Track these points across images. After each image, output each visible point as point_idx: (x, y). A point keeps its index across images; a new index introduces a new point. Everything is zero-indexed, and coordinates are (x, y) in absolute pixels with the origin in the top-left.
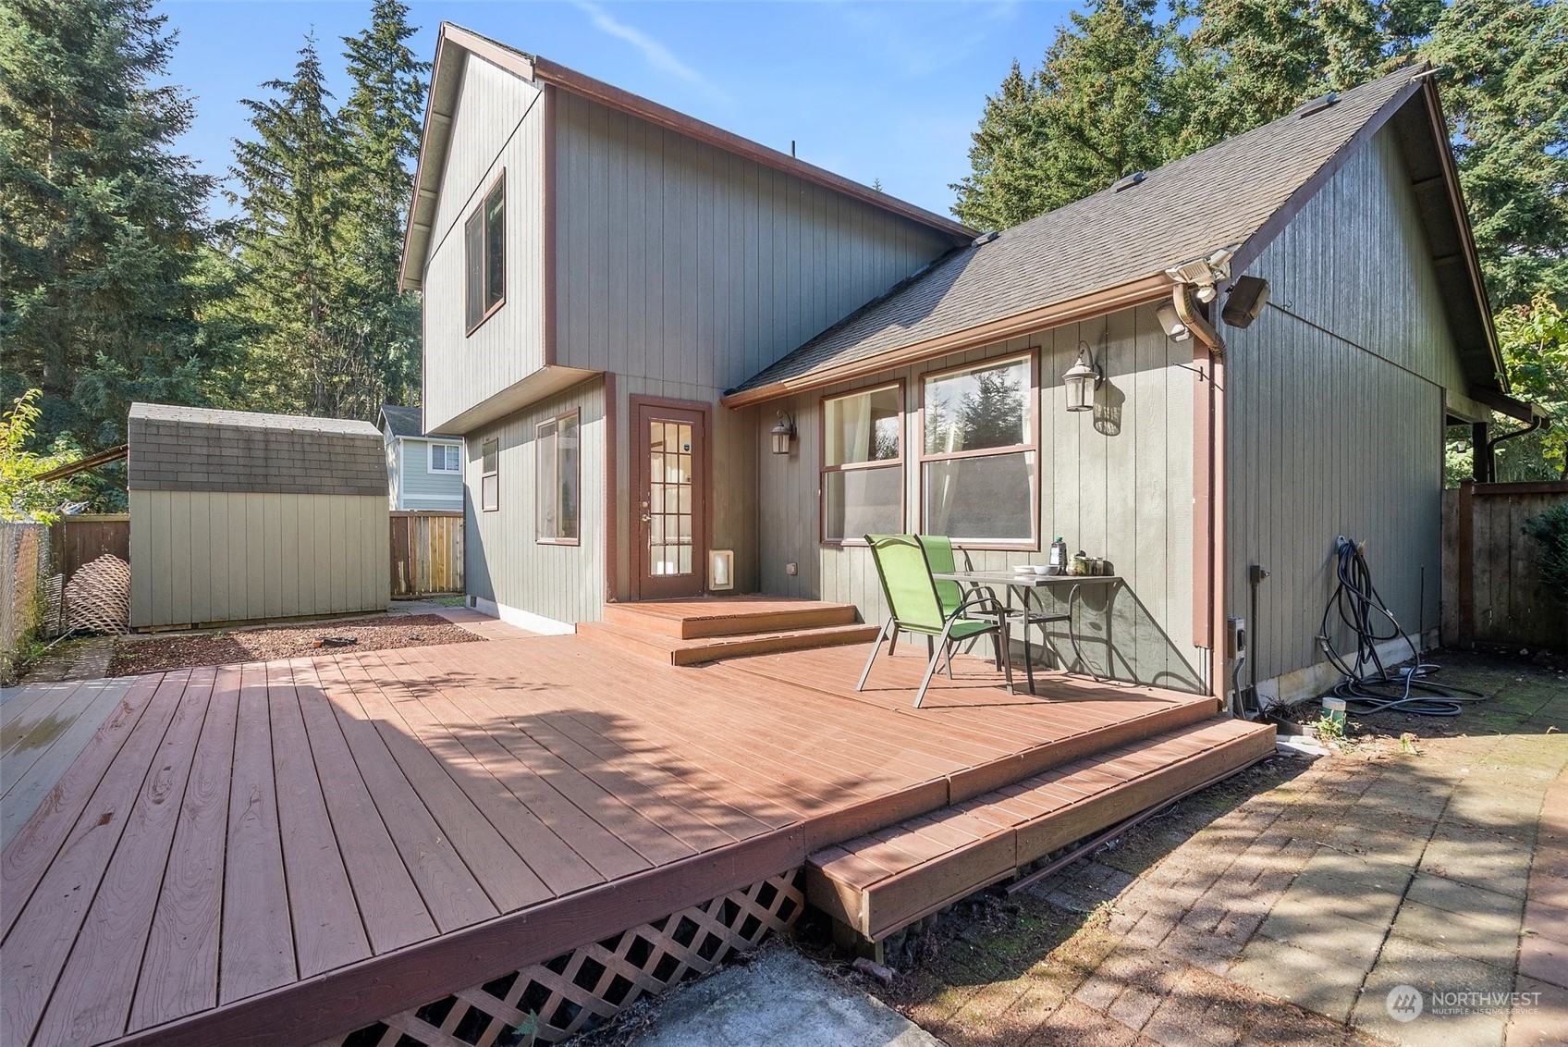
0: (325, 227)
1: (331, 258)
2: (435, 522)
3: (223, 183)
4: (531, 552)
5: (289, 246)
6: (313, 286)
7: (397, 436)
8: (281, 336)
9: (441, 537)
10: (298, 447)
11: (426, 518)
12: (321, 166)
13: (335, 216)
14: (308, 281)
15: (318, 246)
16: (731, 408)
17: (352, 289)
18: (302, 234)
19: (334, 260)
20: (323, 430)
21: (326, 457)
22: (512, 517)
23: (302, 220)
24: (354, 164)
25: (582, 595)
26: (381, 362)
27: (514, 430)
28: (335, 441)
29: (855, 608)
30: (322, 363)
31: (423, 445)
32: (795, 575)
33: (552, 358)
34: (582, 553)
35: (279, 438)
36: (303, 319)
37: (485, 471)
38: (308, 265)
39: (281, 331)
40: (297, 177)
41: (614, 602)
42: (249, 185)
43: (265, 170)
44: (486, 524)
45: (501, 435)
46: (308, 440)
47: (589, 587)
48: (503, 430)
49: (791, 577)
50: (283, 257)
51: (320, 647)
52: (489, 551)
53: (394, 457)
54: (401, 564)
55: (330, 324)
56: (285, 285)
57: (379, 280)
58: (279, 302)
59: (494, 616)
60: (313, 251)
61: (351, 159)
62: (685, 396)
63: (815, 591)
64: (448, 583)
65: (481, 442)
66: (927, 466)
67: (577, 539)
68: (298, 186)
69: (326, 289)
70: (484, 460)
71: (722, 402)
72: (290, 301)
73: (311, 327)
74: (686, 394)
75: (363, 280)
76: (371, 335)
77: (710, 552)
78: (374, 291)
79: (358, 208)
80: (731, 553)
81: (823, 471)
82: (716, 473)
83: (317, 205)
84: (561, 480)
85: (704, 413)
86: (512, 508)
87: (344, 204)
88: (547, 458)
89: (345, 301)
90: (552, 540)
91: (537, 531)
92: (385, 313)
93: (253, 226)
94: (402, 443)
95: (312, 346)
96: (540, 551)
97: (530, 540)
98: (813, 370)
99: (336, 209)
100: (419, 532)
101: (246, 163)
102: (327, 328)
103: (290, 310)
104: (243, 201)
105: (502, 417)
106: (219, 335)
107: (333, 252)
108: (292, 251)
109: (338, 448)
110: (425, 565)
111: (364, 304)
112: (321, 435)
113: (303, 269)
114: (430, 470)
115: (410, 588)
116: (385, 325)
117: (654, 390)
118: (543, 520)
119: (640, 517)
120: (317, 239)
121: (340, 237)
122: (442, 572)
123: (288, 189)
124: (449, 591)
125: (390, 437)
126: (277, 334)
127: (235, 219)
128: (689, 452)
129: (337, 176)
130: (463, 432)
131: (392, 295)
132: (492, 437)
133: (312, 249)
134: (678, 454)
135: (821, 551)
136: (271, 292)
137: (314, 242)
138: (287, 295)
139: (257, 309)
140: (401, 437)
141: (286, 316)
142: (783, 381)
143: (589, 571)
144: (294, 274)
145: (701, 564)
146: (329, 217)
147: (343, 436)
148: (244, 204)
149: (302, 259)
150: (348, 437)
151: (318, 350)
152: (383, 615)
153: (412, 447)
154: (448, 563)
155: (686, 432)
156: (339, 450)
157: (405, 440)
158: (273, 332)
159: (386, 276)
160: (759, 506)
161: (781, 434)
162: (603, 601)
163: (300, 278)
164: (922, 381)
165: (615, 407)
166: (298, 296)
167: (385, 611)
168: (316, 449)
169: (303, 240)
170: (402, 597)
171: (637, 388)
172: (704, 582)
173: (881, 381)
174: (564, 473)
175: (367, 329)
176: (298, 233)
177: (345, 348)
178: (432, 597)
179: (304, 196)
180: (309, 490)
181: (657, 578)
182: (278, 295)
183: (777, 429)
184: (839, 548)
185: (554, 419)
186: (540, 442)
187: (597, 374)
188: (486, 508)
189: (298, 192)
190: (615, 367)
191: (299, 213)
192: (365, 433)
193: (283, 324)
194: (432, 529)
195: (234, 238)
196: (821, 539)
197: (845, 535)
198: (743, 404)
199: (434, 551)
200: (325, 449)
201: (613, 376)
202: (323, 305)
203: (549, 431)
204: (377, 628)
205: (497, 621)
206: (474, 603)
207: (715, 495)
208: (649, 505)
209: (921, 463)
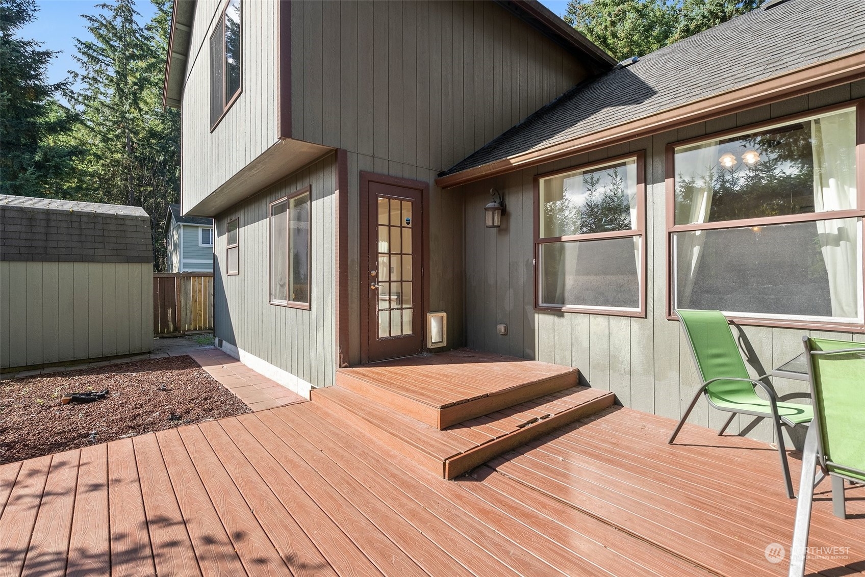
0: (134, 94)
1: (139, 115)
2: (196, 281)
3: (57, 55)
4: (265, 311)
5: (111, 106)
6: (127, 131)
7: (179, 223)
8: (106, 161)
9: (200, 291)
10: (76, 225)
11: (189, 278)
12: (133, 57)
13: (141, 88)
14: (124, 128)
15: (130, 106)
16: (443, 188)
17: (152, 134)
18: (120, 98)
19: (141, 115)
20: (98, 211)
21: (100, 233)
22: (249, 281)
23: (120, 90)
24: (155, 57)
25: (313, 355)
26: (171, 179)
27: (251, 211)
28: (108, 221)
29: (578, 373)
30: (132, 178)
31: (195, 229)
32: (506, 334)
33: (287, 130)
34: (313, 317)
35: (60, 218)
36: (121, 151)
37: (229, 243)
38: (123, 117)
39: (106, 158)
40: (117, 63)
41: (346, 367)
42: (86, 67)
43: (97, 58)
44: (229, 285)
45: (242, 215)
46: (84, 219)
47: (320, 349)
48: (242, 212)
49: (500, 337)
50: (107, 112)
51: (68, 404)
52: (232, 306)
53: (177, 236)
54: (170, 311)
55: (138, 155)
56: (109, 130)
57: (170, 128)
58: (105, 140)
59: (236, 359)
60: (127, 109)
61: (153, 54)
62: (406, 175)
63: (528, 351)
64: (205, 323)
65: (226, 222)
66: (675, 237)
67: (308, 304)
68: (117, 68)
69: (136, 133)
70: (228, 235)
71: (436, 182)
72: (112, 140)
73: (125, 156)
74: (407, 173)
75: (159, 129)
76: (165, 162)
77: (428, 314)
78: (167, 135)
79: (157, 84)
80: (444, 315)
81: (537, 242)
82: (433, 245)
83: (130, 82)
84: (292, 251)
85: (422, 191)
86: (249, 273)
87: (147, 80)
88: (280, 232)
89: (148, 141)
90: (284, 303)
91: (270, 294)
92: (173, 148)
93: (89, 93)
94: (182, 228)
95: (126, 168)
96: (273, 311)
97: (265, 300)
98: (538, 147)
99: (142, 83)
100: (183, 288)
101: (83, 53)
102: (136, 157)
103: (112, 146)
104: (82, 77)
105: (242, 201)
106: (52, 154)
107: (140, 110)
108: (113, 109)
109: (111, 225)
110: (188, 311)
111: (160, 143)
112: (96, 216)
113: (120, 119)
114: (200, 244)
115: (176, 328)
116: (173, 155)
117: (381, 168)
118: (276, 284)
119: (369, 285)
120: (130, 101)
121: (146, 103)
122: (201, 315)
123: (111, 71)
124: (206, 329)
125: (175, 224)
126: (103, 160)
127: (67, 80)
128: (410, 225)
129: (142, 64)
130: (212, 214)
131: (178, 138)
132: (234, 217)
133: (127, 107)
134: (401, 227)
135: (536, 315)
136: (100, 134)
137: (127, 103)
138: (110, 136)
139: (90, 145)
140: (181, 224)
141: (109, 149)
142: (508, 158)
143: (320, 334)
144: (114, 123)
145: (420, 325)
146: (137, 87)
147: (116, 217)
148: (83, 79)
149: (120, 114)
150: (120, 217)
151: (129, 170)
152: (146, 357)
153: (189, 230)
154: (205, 309)
155: (408, 205)
156: (111, 227)
157: (184, 226)
158: (101, 159)
159: (174, 126)
160: (465, 273)
161: (494, 209)
162: (335, 366)
163: (119, 125)
164: (670, 151)
165: (347, 182)
166: (118, 137)
167: (149, 353)
168: (92, 226)
169: (121, 102)
170: (170, 335)
171: (366, 165)
172: (422, 341)
173: (609, 156)
174: (295, 246)
175: (162, 158)
176: (117, 98)
177: (148, 169)
178: (192, 335)
179: (122, 75)
180: (83, 259)
181: (384, 340)
182: (105, 137)
183: (490, 205)
184: (559, 313)
185: (286, 198)
186: (273, 218)
187: (331, 151)
188: (230, 272)
189: (118, 72)
190: (347, 144)
191: (118, 85)
192: (135, 215)
193: (108, 154)
194: (195, 285)
195: (75, 100)
196: (536, 304)
197: (566, 302)
198: (459, 183)
199: (195, 301)
200: (100, 226)
201: (345, 152)
202: (133, 142)
203: (280, 209)
204: (134, 374)
205: (237, 364)
206: (221, 345)
207: (431, 264)
208: (377, 274)
209: (670, 233)
